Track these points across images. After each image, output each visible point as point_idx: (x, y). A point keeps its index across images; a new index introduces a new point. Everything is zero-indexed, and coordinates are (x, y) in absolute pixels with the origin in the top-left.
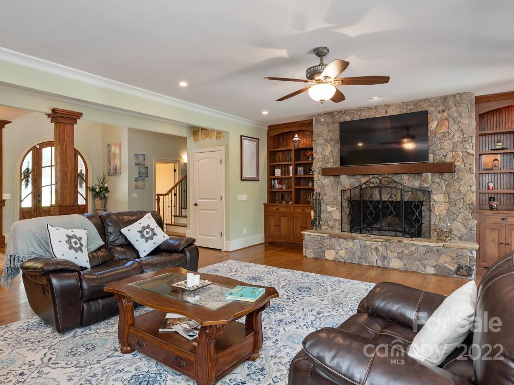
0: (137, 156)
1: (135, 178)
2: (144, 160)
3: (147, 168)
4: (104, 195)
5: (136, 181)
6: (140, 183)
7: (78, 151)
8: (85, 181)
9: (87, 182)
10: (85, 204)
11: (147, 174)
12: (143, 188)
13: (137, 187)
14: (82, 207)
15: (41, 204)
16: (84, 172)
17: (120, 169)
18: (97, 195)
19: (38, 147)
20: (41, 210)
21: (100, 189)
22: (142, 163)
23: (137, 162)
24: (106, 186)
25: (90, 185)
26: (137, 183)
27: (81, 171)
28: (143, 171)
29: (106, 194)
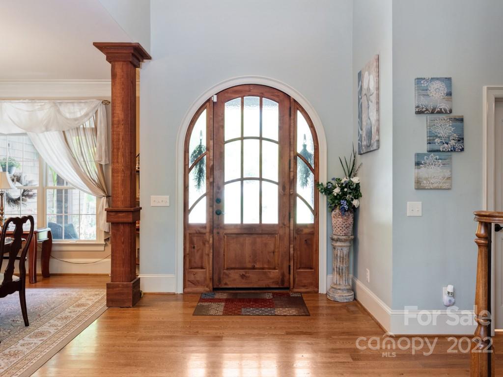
0: (424, 84)
1: (418, 155)
2: (449, 94)
3: (461, 120)
4: (350, 203)
5: (418, 164)
6: (433, 172)
7: (295, 101)
8: (313, 171)
9: (316, 171)
10: (313, 222)
11: (461, 140)
12: (446, 187)
13: (425, 183)
14: (306, 231)
15: (222, 220)
16: (310, 150)
17: (378, 130)
18: (335, 203)
19: (215, 99)
20: (221, 231)
21: (342, 188)
22: (443, 106)
23: (424, 102)
24: (355, 180)
25: (323, 180)
26: (424, 172)
27: (305, 146)
28: (445, 129)
29: (355, 203)
